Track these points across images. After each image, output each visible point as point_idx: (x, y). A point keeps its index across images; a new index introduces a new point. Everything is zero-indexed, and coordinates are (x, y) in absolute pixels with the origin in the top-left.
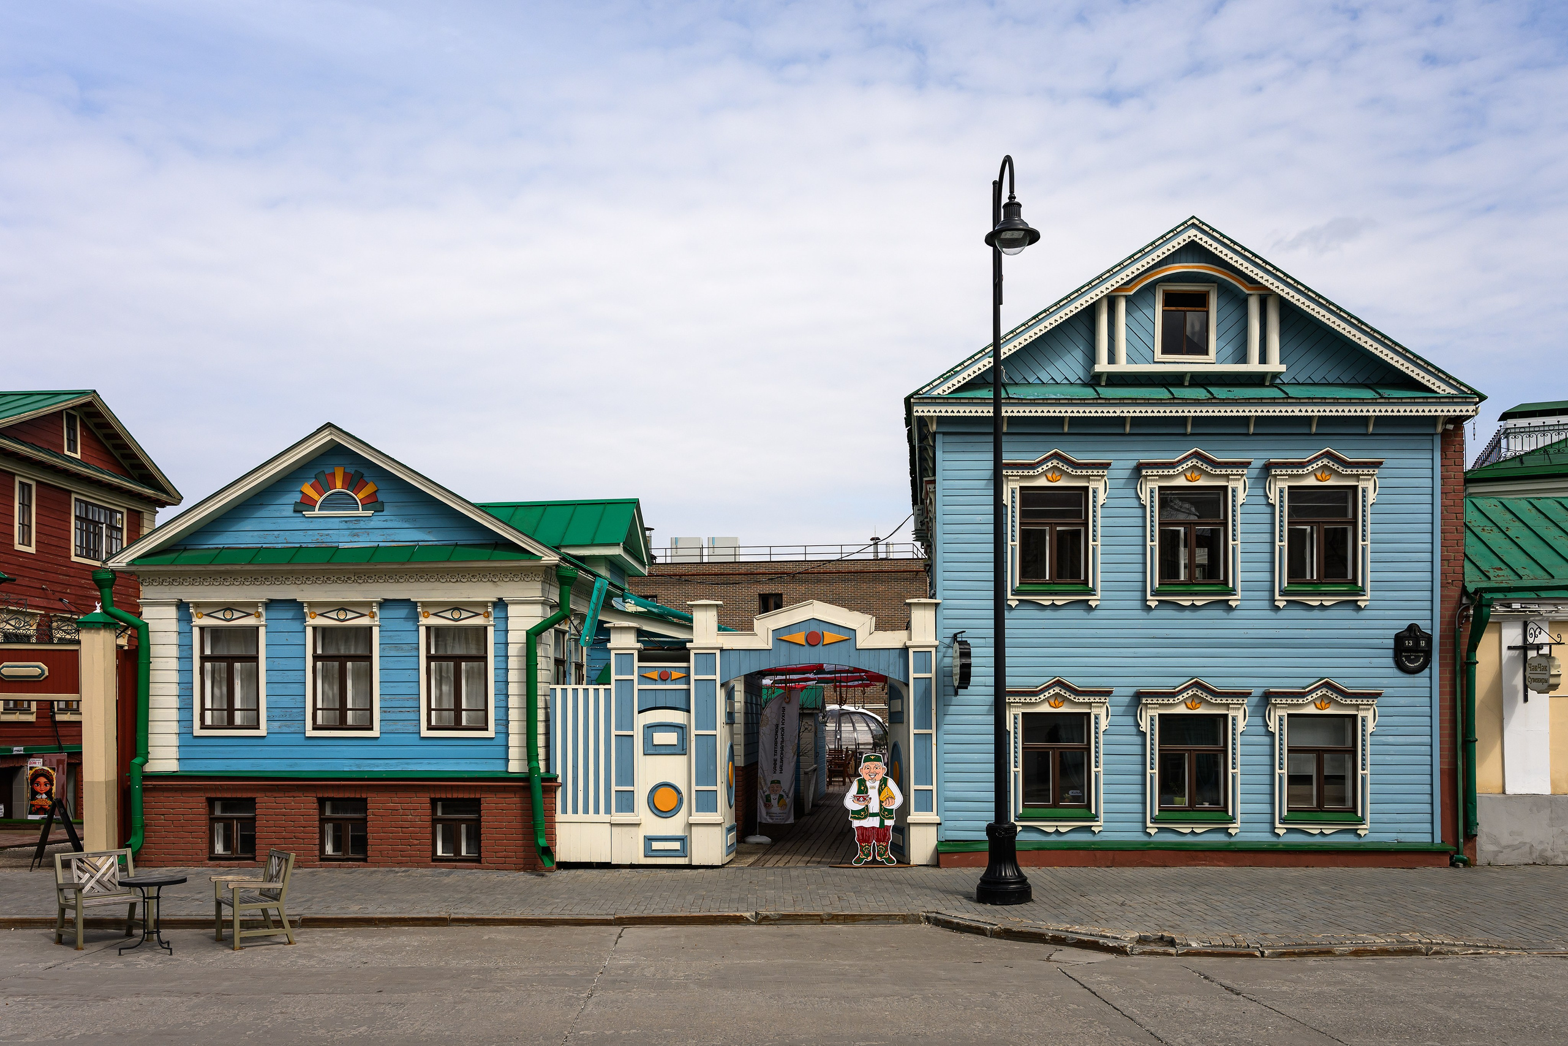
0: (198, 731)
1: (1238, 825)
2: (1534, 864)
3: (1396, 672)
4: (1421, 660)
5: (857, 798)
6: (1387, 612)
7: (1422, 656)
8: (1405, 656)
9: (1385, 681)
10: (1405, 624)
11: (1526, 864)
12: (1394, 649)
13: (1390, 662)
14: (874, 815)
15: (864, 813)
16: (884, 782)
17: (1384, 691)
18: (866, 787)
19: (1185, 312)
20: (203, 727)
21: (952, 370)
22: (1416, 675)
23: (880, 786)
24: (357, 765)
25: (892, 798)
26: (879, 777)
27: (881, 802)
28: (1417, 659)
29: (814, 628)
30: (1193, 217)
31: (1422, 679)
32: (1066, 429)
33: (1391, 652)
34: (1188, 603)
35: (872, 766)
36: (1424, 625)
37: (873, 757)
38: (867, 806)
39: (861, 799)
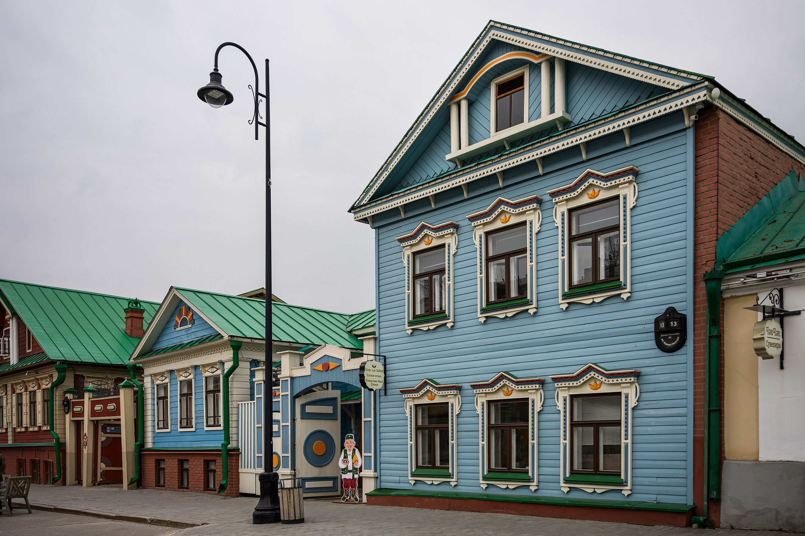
0: (157, 431)
1: (535, 483)
2: (780, 530)
3: (658, 352)
4: (678, 339)
5: (344, 461)
6: (648, 301)
7: (678, 336)
8: (663, 337)
9: (648, 362)
10: (663, 309)
11: (772, 530)
12: (655, 332)
13: (653, 343)
14: (350, 471)
15: (345, 471)
16: (354, 451)
17: (644, 370)
18: (347, 454)
19: (510, 94)
20: (158, 429)
21: (368, 186)
22: (675, 353)
23: (353, 454)
24: (191, 444)
25: (357, 461)
26: (352, 449)
27: (353, 463)
28: (674, 338)
29: (325, 360)
30: (491, 21)
31: (677, 357)
32: (433, 206)
33: (653, 334)
34: (502, 316)
35: (349, 442)
36: (678, 307)
37: (349, 436)
38: (347, 466)
39: (345, 462)
